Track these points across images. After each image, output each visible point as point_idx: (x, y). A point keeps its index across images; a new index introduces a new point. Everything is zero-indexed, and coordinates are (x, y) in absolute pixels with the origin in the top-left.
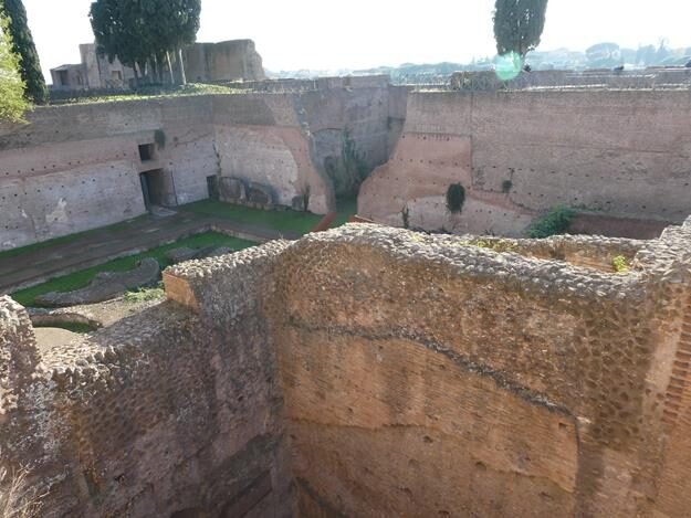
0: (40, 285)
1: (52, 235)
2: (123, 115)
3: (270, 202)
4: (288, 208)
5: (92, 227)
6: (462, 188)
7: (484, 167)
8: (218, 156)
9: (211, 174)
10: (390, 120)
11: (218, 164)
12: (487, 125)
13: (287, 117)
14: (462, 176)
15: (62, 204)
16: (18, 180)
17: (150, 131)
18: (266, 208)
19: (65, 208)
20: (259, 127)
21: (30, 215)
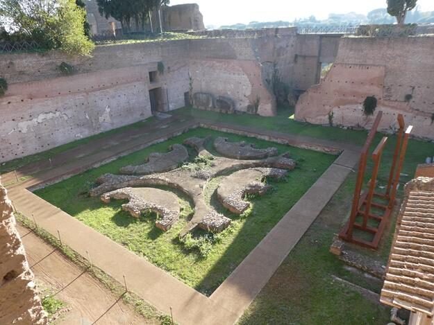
0: (114, 161)
1: (102, 130)
2: (141, 52)
3: (231, 109)
4: (244, 113)
5: (123, 125)
6: (375, 99)
7: (392, 85)
8: (191, 79)
9: (187, 91)
10: (296, 56)
11: (190, 84)
12: (398, 59)
13: (246, 54)
14: (375, 91)
15: (108, 110)
16: (85, 94)
17: (154, 63)
18: (229, 113)
19: (110, 112)
20: (223, 60)
21: (90, 117)
